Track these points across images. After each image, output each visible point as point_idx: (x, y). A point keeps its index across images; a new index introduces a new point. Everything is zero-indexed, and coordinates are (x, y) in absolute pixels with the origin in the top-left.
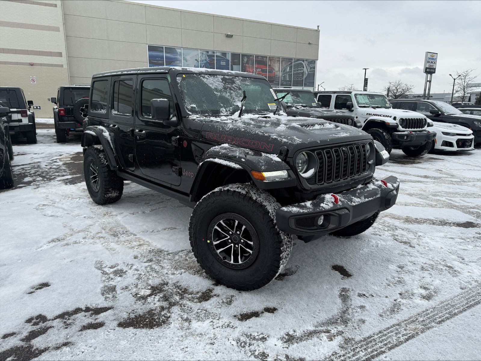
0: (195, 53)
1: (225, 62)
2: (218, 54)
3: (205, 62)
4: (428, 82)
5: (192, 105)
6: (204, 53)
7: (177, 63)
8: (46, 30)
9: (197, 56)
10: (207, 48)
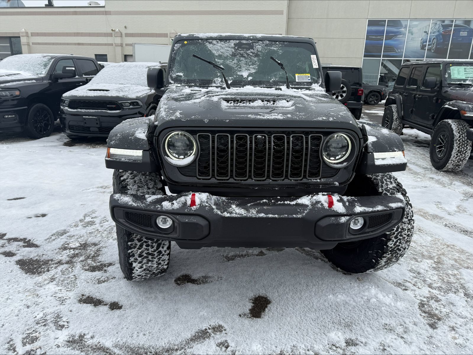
0: (425, 23)
1: (466, 32)
2: (458, 23)
3: (437, 33)
5: (178, 74)
6: (438, 23)
7: (399, 37)
8: (273, 14)
9: (428, 27)
10: (443, 17)
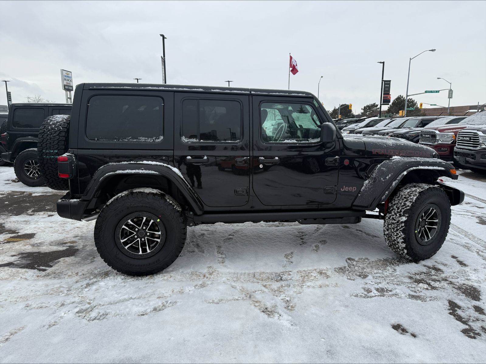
4: (69, 99)
